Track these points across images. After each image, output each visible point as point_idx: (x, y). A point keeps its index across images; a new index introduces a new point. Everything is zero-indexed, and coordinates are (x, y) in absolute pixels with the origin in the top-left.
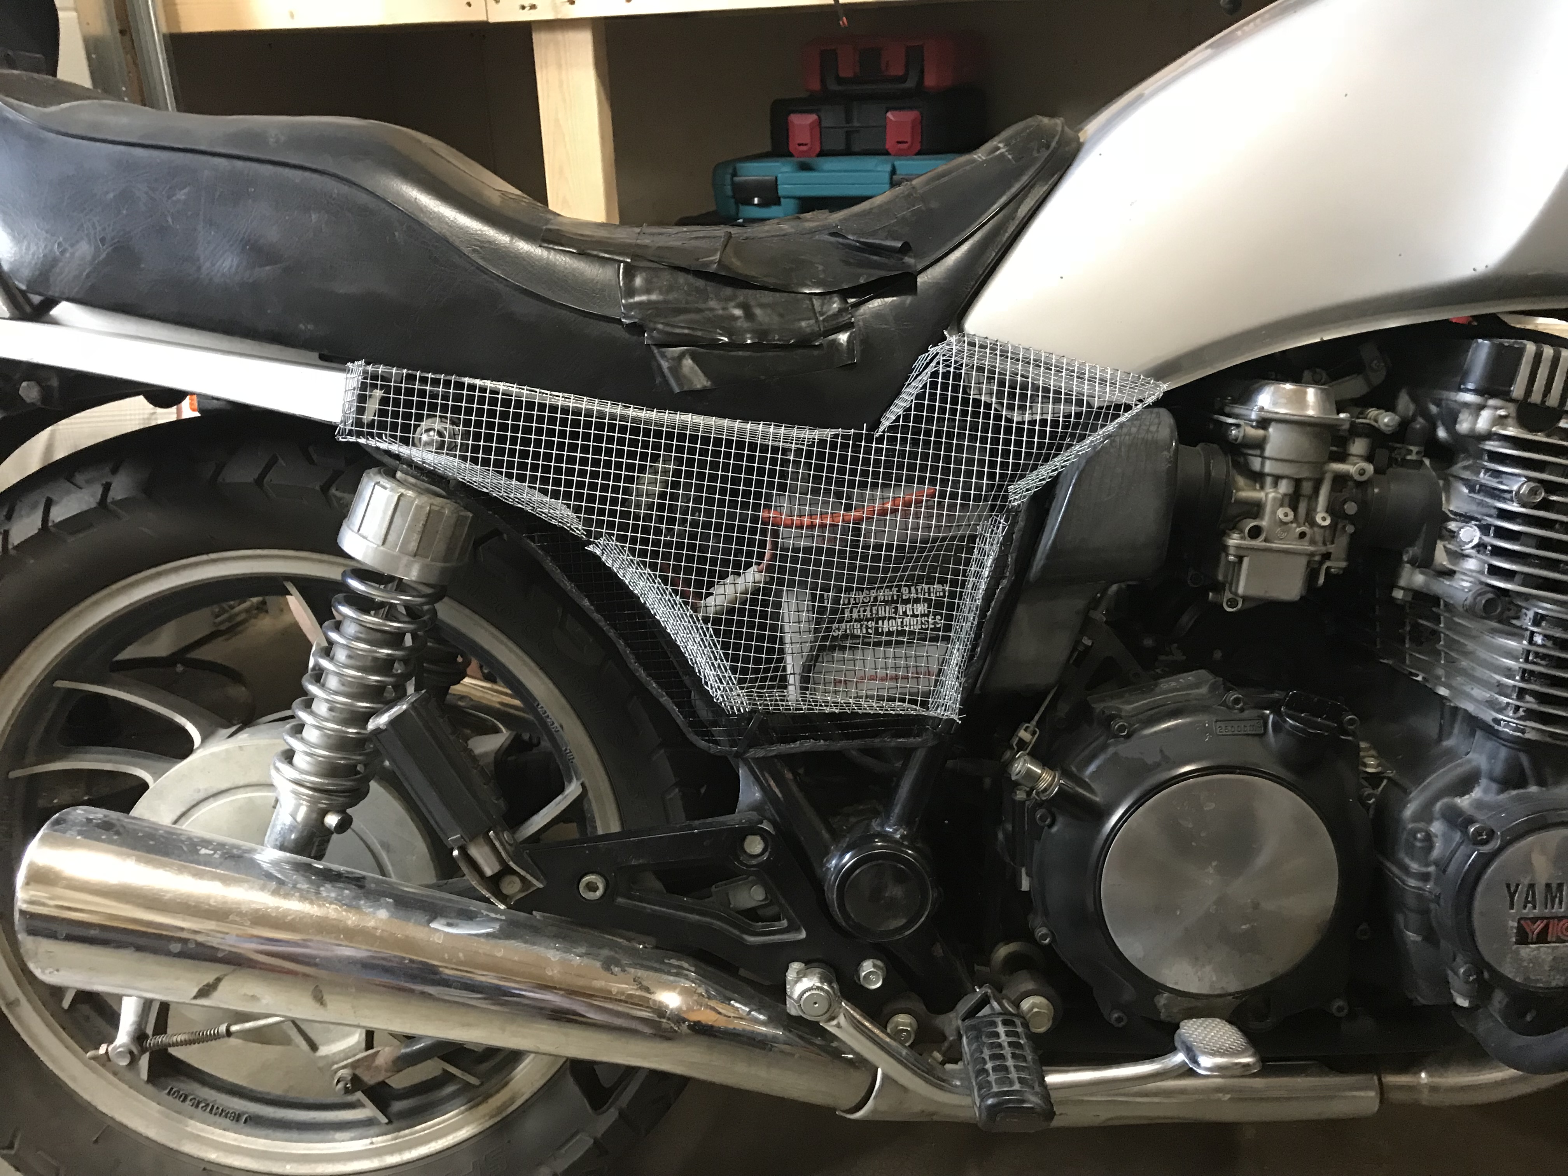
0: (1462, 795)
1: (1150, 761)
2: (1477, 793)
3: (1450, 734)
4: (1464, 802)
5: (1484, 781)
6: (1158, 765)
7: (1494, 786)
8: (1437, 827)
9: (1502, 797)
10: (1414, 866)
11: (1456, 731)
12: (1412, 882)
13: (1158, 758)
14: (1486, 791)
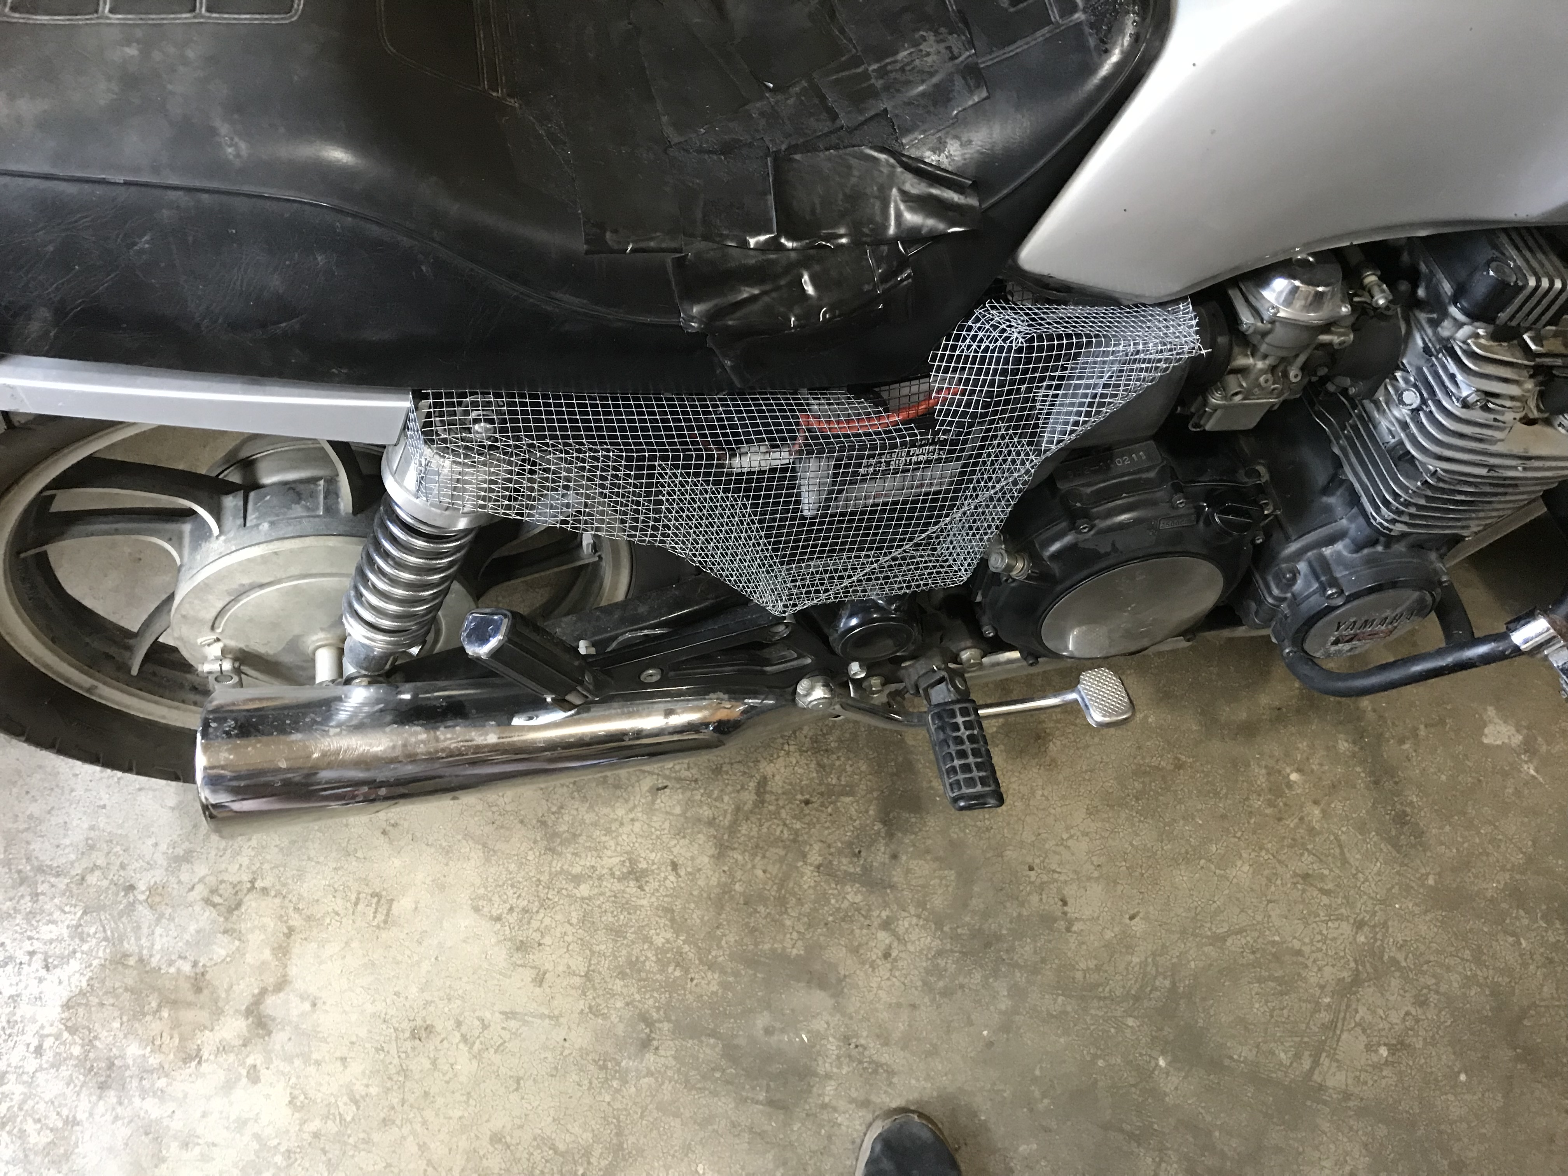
0: (1327, 546)
1: (1102, 551)
2: (1339, 546)
3: (1332, 494)
4: (1327, 551)
5: (1347, 541)
6: (1107, 554)
7: (1352, 546)
8: (1302, 566)
9: (1355, 555)
10: (1276, 592)
11: (1338, 493)
12: (1270, 600)
13: (1109, 549)
14: (1345, 547)
